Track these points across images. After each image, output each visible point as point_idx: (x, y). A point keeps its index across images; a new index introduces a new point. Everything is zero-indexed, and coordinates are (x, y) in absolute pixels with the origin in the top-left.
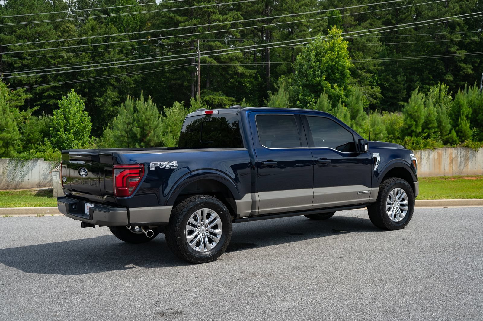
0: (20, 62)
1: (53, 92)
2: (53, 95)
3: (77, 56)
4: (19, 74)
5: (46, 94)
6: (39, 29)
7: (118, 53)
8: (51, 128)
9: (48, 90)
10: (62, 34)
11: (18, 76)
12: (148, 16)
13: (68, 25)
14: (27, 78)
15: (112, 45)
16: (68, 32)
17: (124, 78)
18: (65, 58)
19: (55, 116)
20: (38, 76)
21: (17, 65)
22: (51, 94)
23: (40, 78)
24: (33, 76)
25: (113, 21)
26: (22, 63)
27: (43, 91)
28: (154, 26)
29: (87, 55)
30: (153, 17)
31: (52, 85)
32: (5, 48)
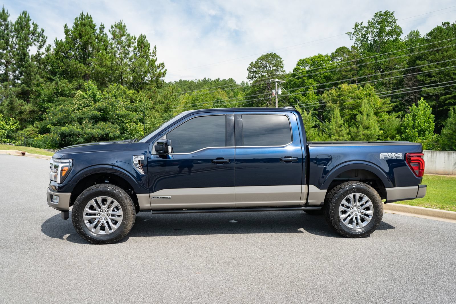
0: (430, 79)
1: (454, 100)
2: (453, 102)
4: (427, 87)
5: (447, 102)
8: (402, 127)
9: (449, 98)
19: (406, 119)
20: (442, 88)
21: (427, 81)
22: (451, 101)
23: (444, 89)
27: (446, 99)
31: (452, 95)
32: (419, 70)
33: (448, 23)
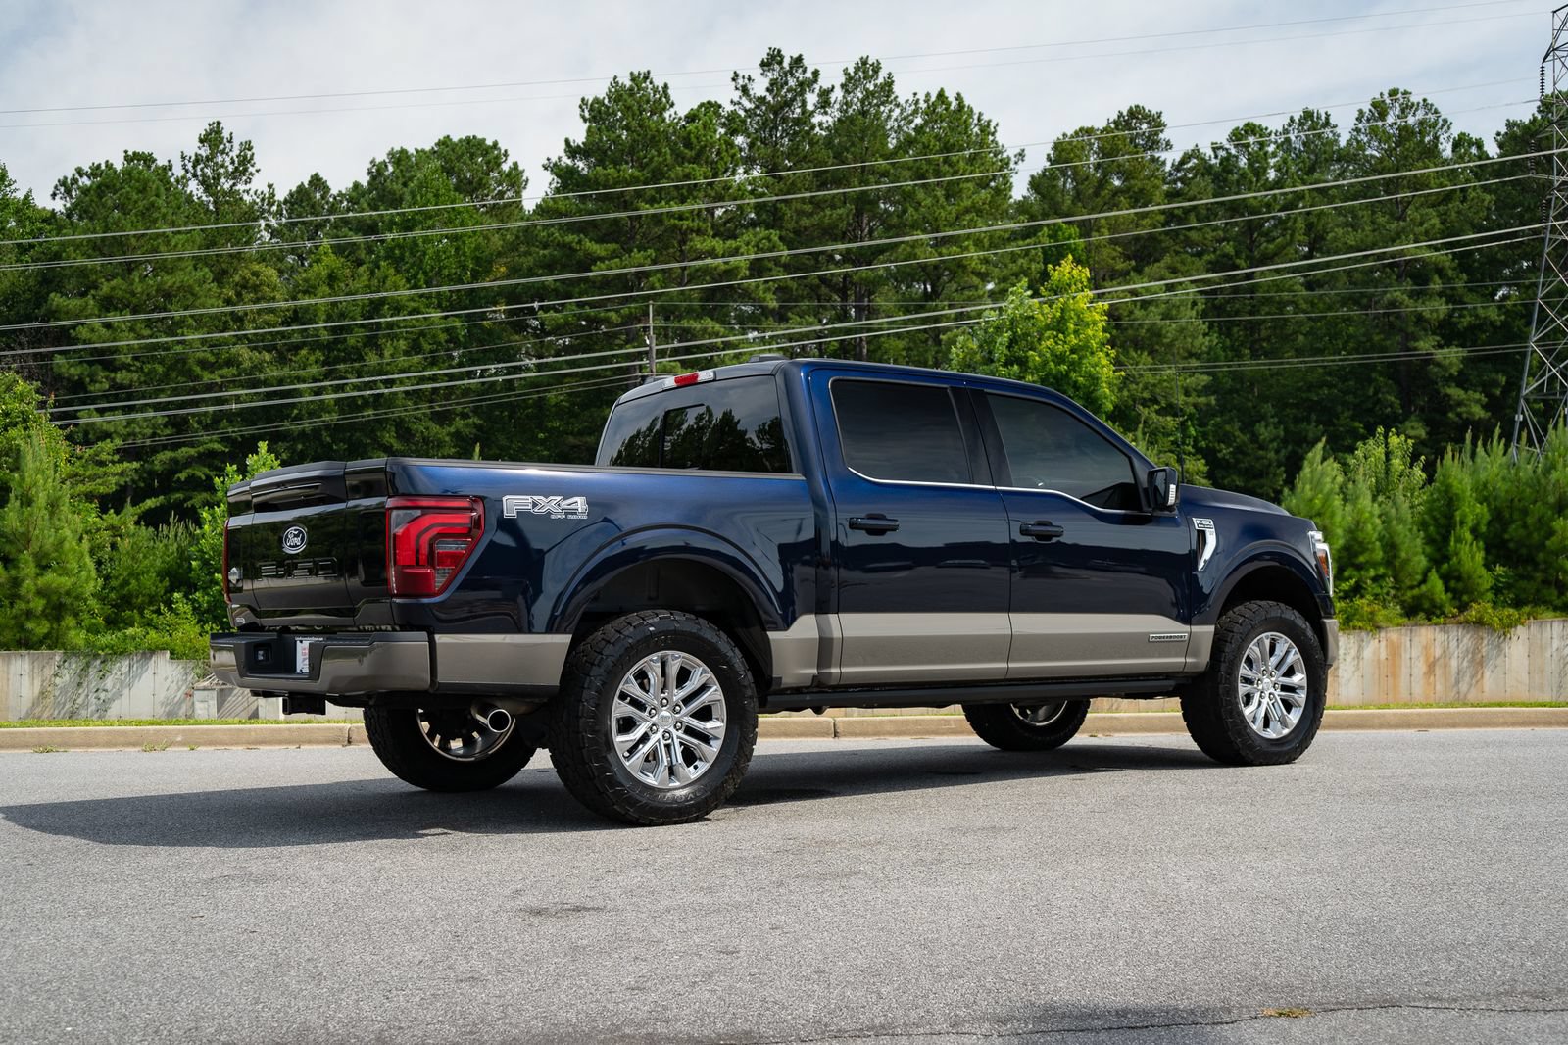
0: (107, 378)
1: (206, 470)
2: (203, 478)
3: (282, 360)
4: (101, 412)
5: (183, 476)
6: (169, 281)
7: (406, 353)
8: (194, 563)
9: (189, 462)
10: (239, 295)
11: (97, 419)
12: (497, 242)
13: (256, 267)
14: (126, 427)
15: (391, 326)
16: (255, 288)
17: (422, 429)
18: (247, 364)
19: (206, 527)
20: (160, 421)
21: (97, 386)
22: (199, 474)
23: (165, 426)
24: (146, 419)
25: (396, 256)
26: (113, 380)
27: (176, 466)
28: (514, 271)
29: (312, 358)
30: (513, 247)
31: (201, 449)
32: (63, 336)
33: (148, 159)
